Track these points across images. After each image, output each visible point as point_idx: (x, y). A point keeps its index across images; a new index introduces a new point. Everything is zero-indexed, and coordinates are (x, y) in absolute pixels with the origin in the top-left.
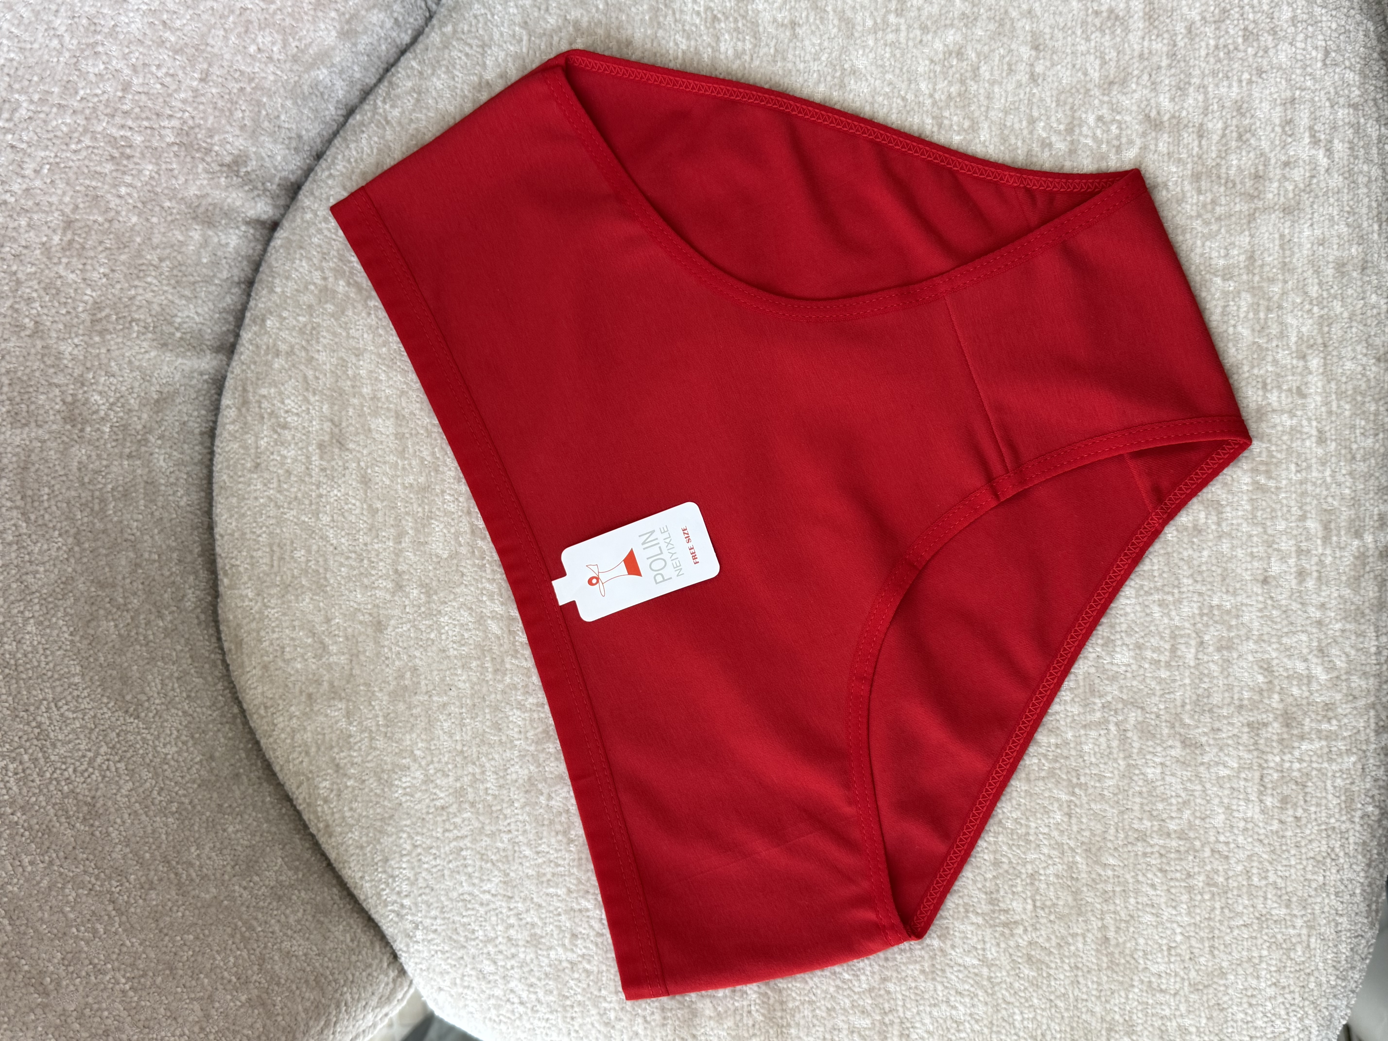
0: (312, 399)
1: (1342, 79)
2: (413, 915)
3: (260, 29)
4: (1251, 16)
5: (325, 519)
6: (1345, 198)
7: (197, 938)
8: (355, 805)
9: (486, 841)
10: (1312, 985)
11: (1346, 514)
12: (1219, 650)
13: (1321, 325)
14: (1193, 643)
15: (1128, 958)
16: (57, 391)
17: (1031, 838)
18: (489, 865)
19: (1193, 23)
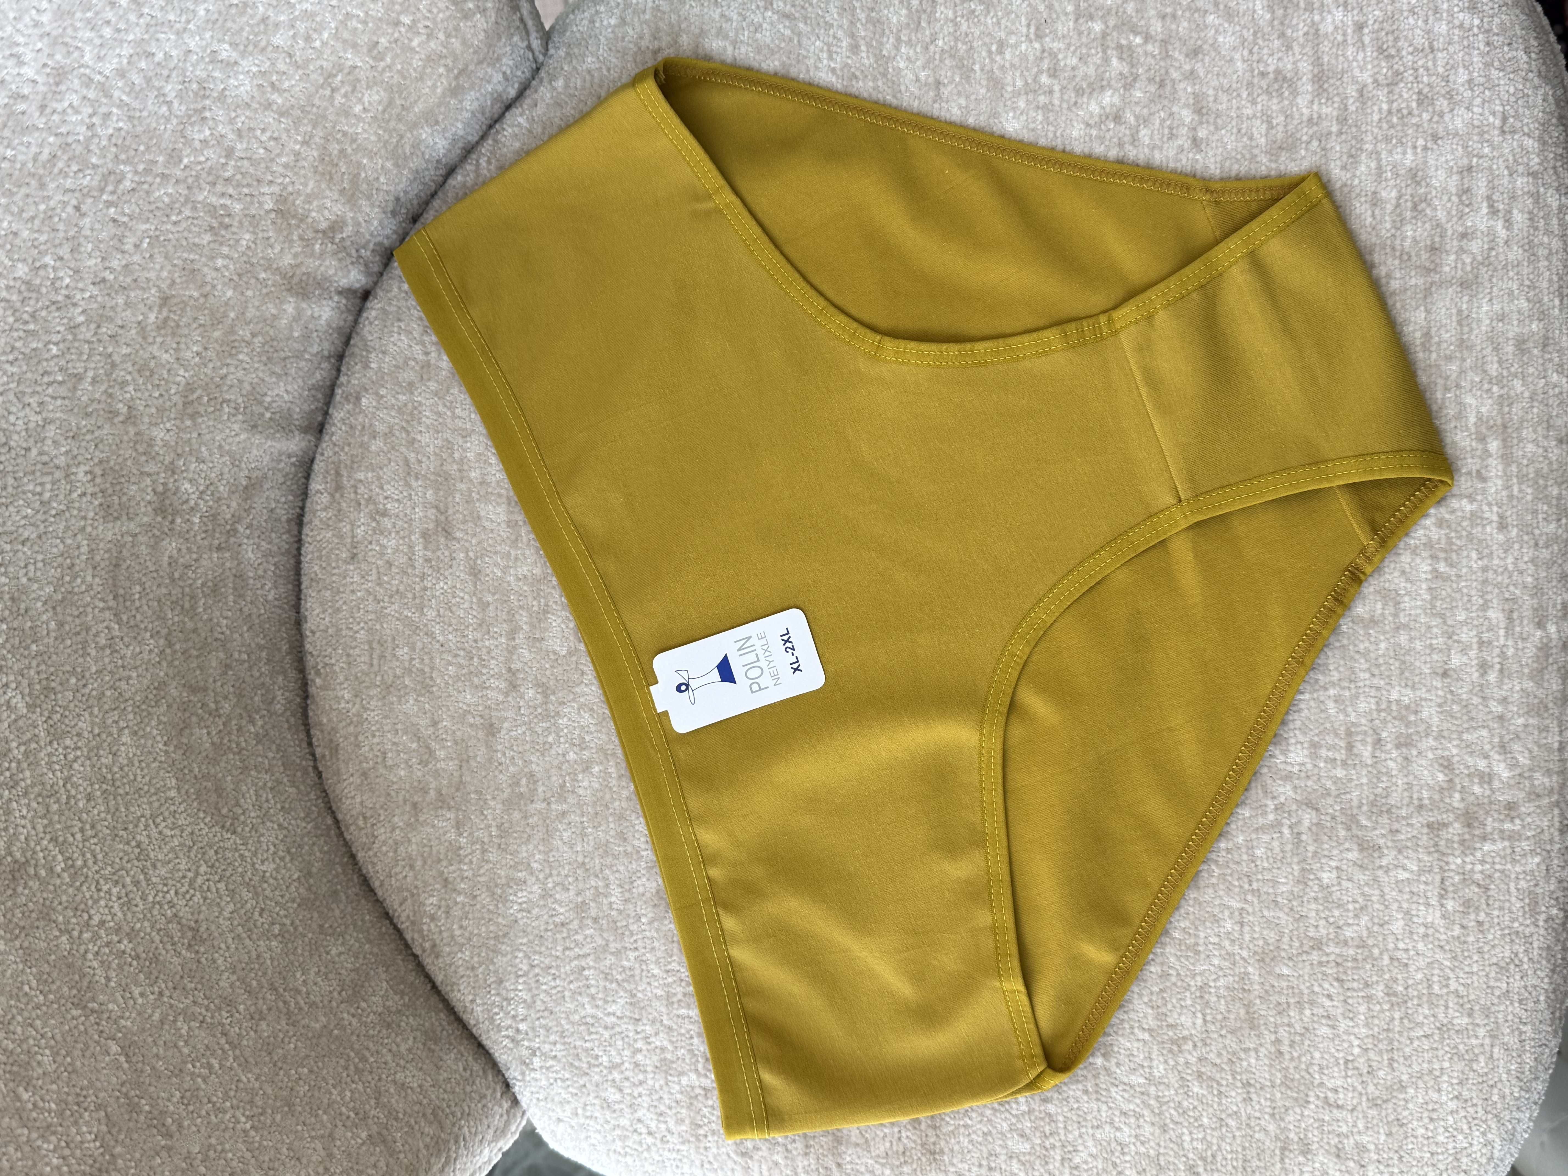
0: (414, 484)
1: (1521, 146)
2: (529, 1040)
3: (368, 87)
4: (1425, 79)
5: (431, 614)
6: (1525, 271)
7: (311, 1071)
8: (465, 923)
9: (610, 960)
10: (1495, 1098)
11: (1528, 602)
12: (1398, 746)
13: (1501, 405)
14: (1369, 740)
15: (1303, 1073)
16: (148, 481)
17: (1201, 949)
18: (614, 985)
19: (1365, 86)
